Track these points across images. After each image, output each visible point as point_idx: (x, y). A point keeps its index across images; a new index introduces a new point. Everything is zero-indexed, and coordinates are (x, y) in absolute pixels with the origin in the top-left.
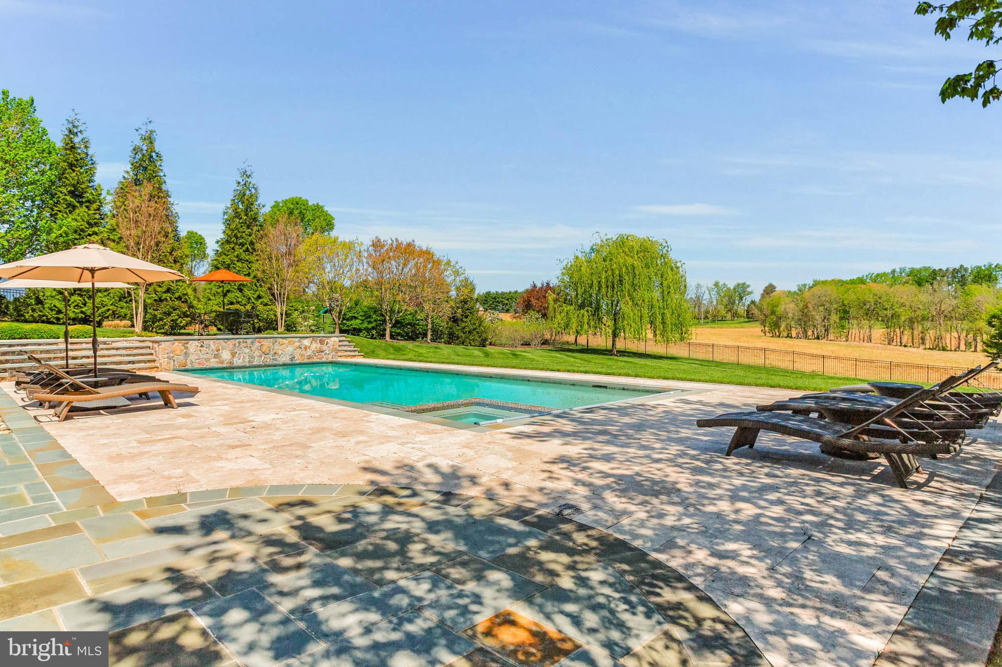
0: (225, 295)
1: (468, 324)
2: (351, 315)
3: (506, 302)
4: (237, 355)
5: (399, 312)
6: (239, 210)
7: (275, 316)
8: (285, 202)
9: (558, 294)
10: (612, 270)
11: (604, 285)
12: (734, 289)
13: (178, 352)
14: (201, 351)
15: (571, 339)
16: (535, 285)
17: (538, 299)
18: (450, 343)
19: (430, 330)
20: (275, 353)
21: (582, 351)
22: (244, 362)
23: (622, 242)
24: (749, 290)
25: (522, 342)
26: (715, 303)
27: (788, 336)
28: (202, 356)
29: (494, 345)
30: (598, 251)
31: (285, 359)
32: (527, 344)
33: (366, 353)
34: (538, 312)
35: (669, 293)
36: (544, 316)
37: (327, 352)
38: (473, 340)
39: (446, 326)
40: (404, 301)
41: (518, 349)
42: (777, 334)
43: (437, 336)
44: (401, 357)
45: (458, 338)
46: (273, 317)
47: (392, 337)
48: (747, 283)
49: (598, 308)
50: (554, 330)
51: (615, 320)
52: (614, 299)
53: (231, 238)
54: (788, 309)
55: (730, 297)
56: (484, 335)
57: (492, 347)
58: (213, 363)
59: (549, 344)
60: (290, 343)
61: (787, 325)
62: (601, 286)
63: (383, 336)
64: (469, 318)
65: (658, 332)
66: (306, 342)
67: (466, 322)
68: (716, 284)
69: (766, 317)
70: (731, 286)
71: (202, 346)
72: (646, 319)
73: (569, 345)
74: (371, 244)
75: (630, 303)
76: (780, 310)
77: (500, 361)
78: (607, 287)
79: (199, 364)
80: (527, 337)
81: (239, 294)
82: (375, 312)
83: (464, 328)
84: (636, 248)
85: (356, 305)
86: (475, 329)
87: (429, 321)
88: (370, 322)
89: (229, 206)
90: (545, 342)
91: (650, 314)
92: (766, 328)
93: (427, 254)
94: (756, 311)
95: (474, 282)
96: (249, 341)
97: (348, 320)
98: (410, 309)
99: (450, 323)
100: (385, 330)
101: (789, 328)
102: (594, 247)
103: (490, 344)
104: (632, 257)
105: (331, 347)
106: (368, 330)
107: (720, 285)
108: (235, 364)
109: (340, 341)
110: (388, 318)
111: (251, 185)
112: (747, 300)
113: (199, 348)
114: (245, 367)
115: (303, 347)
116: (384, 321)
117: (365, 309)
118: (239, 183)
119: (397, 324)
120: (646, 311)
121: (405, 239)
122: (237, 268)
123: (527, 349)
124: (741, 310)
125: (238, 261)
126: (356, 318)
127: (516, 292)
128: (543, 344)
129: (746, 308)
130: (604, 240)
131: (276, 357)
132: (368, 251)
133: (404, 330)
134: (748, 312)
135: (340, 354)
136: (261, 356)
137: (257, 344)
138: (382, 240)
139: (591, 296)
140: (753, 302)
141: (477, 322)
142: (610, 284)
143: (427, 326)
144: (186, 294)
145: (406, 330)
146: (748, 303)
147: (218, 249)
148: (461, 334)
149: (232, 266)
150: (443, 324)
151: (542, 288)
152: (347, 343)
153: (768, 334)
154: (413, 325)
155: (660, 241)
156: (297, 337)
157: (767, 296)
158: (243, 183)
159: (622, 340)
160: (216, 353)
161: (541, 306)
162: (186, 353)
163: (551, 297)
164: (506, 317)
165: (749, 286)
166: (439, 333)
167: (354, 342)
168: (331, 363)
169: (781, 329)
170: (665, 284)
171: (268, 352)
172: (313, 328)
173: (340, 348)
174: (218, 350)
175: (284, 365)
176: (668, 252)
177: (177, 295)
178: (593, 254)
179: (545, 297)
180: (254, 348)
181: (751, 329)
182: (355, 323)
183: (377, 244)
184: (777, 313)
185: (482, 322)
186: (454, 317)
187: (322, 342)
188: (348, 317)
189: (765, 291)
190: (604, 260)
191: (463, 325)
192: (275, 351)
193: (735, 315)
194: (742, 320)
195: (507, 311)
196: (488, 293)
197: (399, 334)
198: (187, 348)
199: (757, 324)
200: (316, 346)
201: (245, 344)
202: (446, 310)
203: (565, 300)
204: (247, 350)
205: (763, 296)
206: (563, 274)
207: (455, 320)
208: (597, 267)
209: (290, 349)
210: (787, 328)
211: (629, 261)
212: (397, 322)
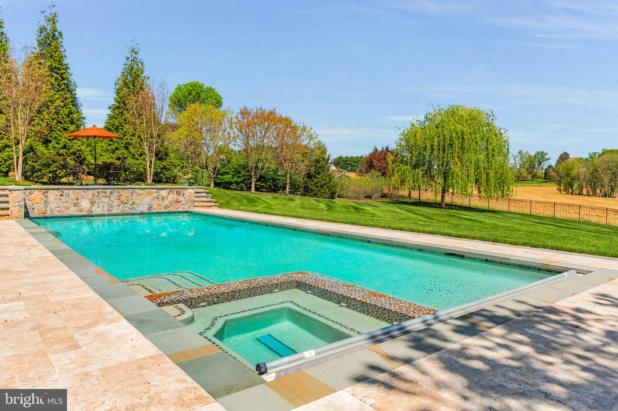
0: (113, 152)
1: (320, 179)
2: (223, 171)
3: (354, 164)
4: (96, 204)
5: (263, 169)
6: (127, 81)
7: (145, 169)
8: (186, 86)
9: (396, 156)
10: (444, 135)
11: (435, 148)
12: (535, 156)
13: (38, 201)
14: (60, 200)
15: (406, 193)
16: (376, 149)
17: (379, 161)
18: (305, 195)
19: (288, 185)
20: (134, 203)
21: (415, 204)
22: (103, 210)
23: (452, 112)
24: (547, 157)
25: (365, 195)
26: (518, 167)
27: (580, 194)
28: (61, 205)
29: (342, 197)
30: (431, 120)
31: (144, 208)
32: (369, 197)
33: (221, 204)
34: (379, 171)
35: (493, 155)
36: (384, 174)
37: (183, 202)
38: (324, 193)
39: (302, 181)
40: (266, 159)
41: (361, 201)
42: (570, 191)
43: (295, 189)
44: (250, 209)
45: (312, 191)
46: (142, 170)
47: (257, 189)
48: (546, 152)
49: (430, 168)
50: (392, 186)
51: (445, 178)
52: (445, 159)
53: (120, 104)
54: (580, 172)
55: (531, 162)
56: (333, 189)
57: (340, 199)
58: (73, 211)
59: (387, 197)
60: (148, 194)
61: (579, 185)
62: (433, 149)
63: (249, 189)
64: (321, 175)
65: (482, 189)
66: (164, 193)
67: (318, 178)
68: (520, 153)
69: (562, 178)
70: (532, 154)
71: (61, 195)
72: (472, 179)
73: (404, 198)
74: (240, 112)
75: (459, 164)
76: (574, 172)
77: (341, 216)
78: (439, 150)
79: (59, 211)
80: (369, 191)
81: (125, 151)
82: (244, 169)
83: (317, 183)
84: (466, 117)
85: (229, 162)
86: (326, 184)
87: (288, 176)
88: (239, 177)
89: (120, 78)
90: (384, 196)
91: (476, 173)
92: (562, 188)
93: (287, 122)
94: (553, 174)
95: (326, 145)
96: (108, 191)
97: (221, 175)
98: (272, 166)
99: (305, 179)
100: (251, 183)
101: (581, 188)
102: (428, 116)
103: (339, 196)
104: (462, 124)
105: (188, 198)
106: (237, 183)
107: (523, 152)
108: (94, 213)
109: (196, 193)
110: (253, 174)
111: (138, 60)
112: (545, 165)
113: (58, 197)
114: (104, 215)
115: (160, 197)
116: (251, 176)
117: (236, 166)
118: (128, 58)
119: (261, 178)
120: (473, 171)
121: (267, 108)
122: (124, 130)
123: (370, 201)
124: (541, 172)
125: (125, 123)
126: (228, 173)
127: (362, 157)
128: (382, 197)
129: (544, 172)
130: (437, 111)
131: (135, 206)
132: (237, 117)
133: (266, 184)
134: (546, 174)
135: (196, 204)
136: (119, 205)
137: (116, 194)
138: (249, 109)
139: (424, 158)
140: (550, 167)
141: (328, 178)
142: (441, 147)
143: (286, 180)
144: (80, 150)
145: (268, 183)
146: (545, 167)
147: (110, 113)
148: (314, 188)
149: (120, 127)
150: (300, 180)
151: (382, 151)
152: (205, 194)
153: (562, 192)
154: (274, 180)
155: (487, 111)
156: (155, 189)
157: (563, 162)
158: (131, 59)
159: (450, 195)
160: (76, 201)
161: (381, 166)
162: (46, 202)
163: (390, 158)
164: (352, 175)
165: (547, 154)
166: (297, 186)
167: (211, 193)
168: (187, 212)
169: (574, 188)
170: (490, 148)
171: (126, 201)
172: (191, 181)
173: (196, 199)
174: (77, 199)
175: (142, 214)
176: (493, 120)
177: (71, 151)
178: (427, 123)
179: (385, 159)
180: (112, 198)
181: (548, 188)
182: (227, 178)
183: (244, 112)
184: (571, 175)
185: (332, 178)
186: (309, 174)
187: (178, 193)
188: (221, 172)
189: (560, 158)
190: (437, 128)
191: (316, 180)
192: (133, 201)
193: (535, 177)
194: (540, 180)
195: (354, 171)
196: (341, 158)
197: (263, 187)
198: (47, 197)
199: (553, 184)
200: (173, 196)
201: (104, 194)
202: (303, 167)
203: (402, 160)
204: (106, 200)
205: (558, 162)
206: (401, 139)
207: (309, 176)
208: (430, 133)
209: (148, 199)
210: (579, 187)
211: (459, 128)
212: (261, 177)
